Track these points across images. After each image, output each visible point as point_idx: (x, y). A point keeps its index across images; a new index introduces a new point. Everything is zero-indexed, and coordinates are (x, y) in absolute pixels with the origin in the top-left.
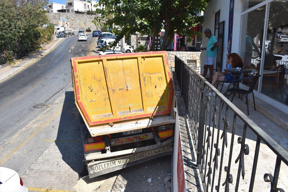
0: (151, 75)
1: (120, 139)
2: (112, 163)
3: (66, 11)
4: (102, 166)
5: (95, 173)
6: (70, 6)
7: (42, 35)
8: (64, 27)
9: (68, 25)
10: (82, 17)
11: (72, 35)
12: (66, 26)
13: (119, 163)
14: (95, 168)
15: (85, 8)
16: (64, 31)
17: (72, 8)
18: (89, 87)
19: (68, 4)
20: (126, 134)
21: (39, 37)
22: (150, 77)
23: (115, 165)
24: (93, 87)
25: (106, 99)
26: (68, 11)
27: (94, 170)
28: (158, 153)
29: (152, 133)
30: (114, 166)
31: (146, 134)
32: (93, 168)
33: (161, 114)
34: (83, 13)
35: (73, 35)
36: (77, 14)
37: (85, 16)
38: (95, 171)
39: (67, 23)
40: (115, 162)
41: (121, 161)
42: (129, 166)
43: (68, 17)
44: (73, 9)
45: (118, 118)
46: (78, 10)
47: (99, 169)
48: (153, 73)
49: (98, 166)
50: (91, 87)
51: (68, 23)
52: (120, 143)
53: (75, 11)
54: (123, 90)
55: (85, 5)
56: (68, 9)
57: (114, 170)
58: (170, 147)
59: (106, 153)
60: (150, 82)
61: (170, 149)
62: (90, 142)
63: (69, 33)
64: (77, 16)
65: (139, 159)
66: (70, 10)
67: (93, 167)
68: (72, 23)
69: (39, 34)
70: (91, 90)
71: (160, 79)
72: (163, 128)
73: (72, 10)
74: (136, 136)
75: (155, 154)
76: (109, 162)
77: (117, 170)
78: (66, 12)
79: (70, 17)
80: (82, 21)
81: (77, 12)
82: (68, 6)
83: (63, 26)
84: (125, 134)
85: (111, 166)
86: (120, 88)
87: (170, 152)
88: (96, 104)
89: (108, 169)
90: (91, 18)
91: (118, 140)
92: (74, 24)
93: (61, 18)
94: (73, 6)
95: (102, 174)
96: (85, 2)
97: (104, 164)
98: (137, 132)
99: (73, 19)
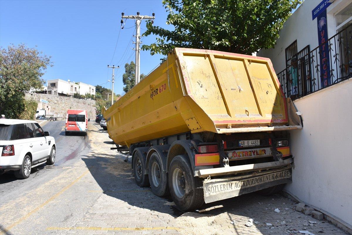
0: (260, 81)
1: (236, 151)
2: (228, 185)
3: (48, 93)
4: (218, 187)
5: (210, 197)
6: (53, 87)
7: (26, 109)
8: (45, 110)
9: (49, 109)
10: (67, 100)
11: (54, 120)
12: (46, 109)
13: (236, 186)
14: (211, 188)
15: (72, 90)
16: (44, 115)
17: (55, 89)
18: (197, 82)
19: (51, 84)
20: (243, 145)
21: (23, 110)
22: (259, 82)
23: (232, 189)
24: (202, 83)
25: (219, 98)
26: (50, 92)
27: (209, 192)
28: (275, 179)
29: (270, 148)
30: (230, 190)
31: (264, 149)
32: (209, 188)
33: (280, 122)
34: (69, 96)
35: (56, 120)
36: (62, 97)
37: (72, 99)
38: (211, 194)
39: (47, 107)
40: (232, 184)
41: (239, 184)
42: (247, 193)
43: (49, 100)
44: (57, 90)
45: (237, 120)
46: (63, 92)
47: (215, 192)
48: (261, 79)
49: (214, 187)
50: (200, 82)
51: (49, 107)
52: (237, 158)
53: (59, 93)
54: (236, 91)
55: (72, 86)
56: (49, 90)
57: (231, 196)
58: (287, 172)
59: (224, 167)
60: (261, 88)
61: (287, 175)
62: (202, 152)
63: (51, 117)
64: (61, 99)
65: (257, 184)
66: (53, 91)
67: (209, 186)
68: (54, 107)
69: (24, 106)
70: (201, 85)
71: (270, 86)
72: (280, 143)
73: (55, 91)
74: (253, 150)
75: (273, 180)
76: (225, 183)
77: (235, 196)
78: (46, 94)
79: (52, 100)
80: (67, 106)
81: (62, 95)
82: (50, 87)
83: (43, 109)
84: (241, 145)
85: (227, 189)
86: (232, 88)
87: (288, 179)
88: (209, 101)
89: (225, 193)
90: (78, 103)
91: (234, 152)
92: (57, 108)
93: (41, 100)
94: (56, 87)
95: (219, 199)
96: (72, 84)
97: (220, 185)
98: (255, 144)
99: (56, 102)
